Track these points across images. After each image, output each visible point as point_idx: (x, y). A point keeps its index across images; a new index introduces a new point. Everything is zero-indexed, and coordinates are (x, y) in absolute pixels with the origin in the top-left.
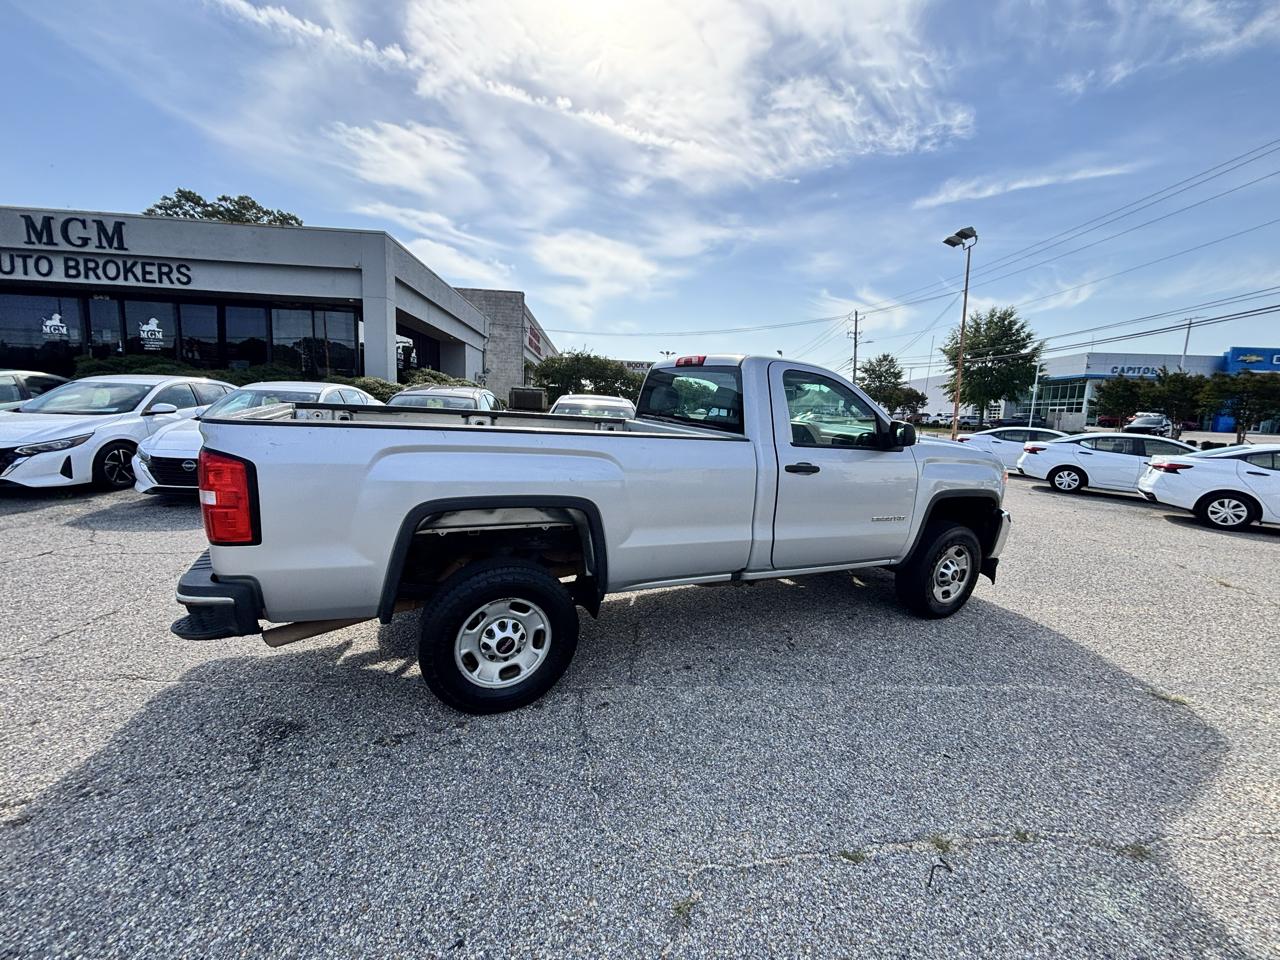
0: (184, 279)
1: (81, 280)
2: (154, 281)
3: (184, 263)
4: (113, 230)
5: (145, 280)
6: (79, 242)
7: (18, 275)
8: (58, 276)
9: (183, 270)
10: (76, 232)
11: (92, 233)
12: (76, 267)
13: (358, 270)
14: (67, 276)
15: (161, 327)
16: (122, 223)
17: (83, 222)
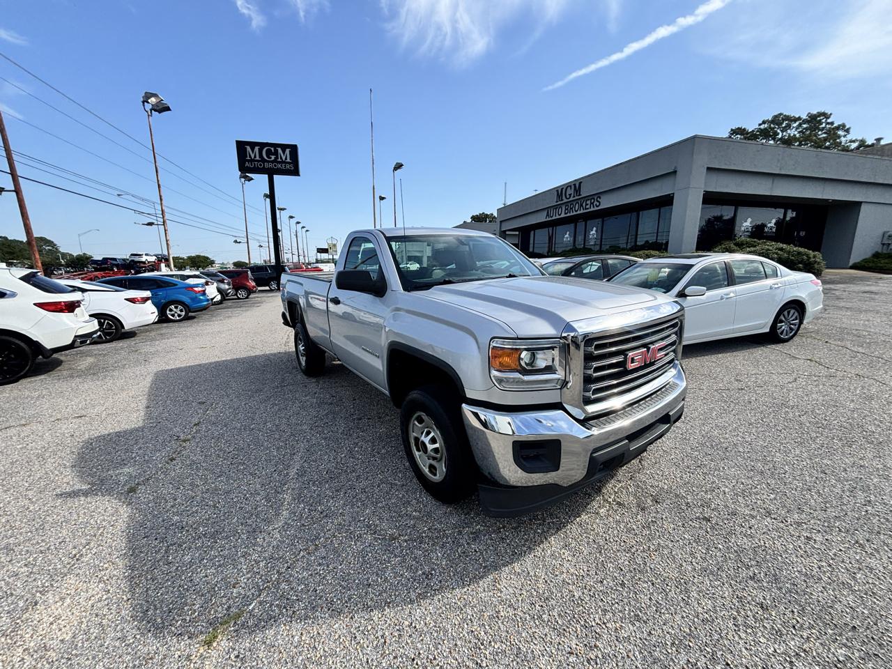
0: (598, 204)
1: (568, 215)
2: (588, 209)
3: (599, 195)
4: (577, 186)
5: (586, 209)
6: (568, 197)
7: (554, 218)
8: (563, 215)
9: (598, 199)
10: (569, 192)
11: (572, 191)
12: (568, 209)
13: (675, 172)
14: (565, 214)
15: (596, 231)
16: (581, 182)
17: (571, 186)
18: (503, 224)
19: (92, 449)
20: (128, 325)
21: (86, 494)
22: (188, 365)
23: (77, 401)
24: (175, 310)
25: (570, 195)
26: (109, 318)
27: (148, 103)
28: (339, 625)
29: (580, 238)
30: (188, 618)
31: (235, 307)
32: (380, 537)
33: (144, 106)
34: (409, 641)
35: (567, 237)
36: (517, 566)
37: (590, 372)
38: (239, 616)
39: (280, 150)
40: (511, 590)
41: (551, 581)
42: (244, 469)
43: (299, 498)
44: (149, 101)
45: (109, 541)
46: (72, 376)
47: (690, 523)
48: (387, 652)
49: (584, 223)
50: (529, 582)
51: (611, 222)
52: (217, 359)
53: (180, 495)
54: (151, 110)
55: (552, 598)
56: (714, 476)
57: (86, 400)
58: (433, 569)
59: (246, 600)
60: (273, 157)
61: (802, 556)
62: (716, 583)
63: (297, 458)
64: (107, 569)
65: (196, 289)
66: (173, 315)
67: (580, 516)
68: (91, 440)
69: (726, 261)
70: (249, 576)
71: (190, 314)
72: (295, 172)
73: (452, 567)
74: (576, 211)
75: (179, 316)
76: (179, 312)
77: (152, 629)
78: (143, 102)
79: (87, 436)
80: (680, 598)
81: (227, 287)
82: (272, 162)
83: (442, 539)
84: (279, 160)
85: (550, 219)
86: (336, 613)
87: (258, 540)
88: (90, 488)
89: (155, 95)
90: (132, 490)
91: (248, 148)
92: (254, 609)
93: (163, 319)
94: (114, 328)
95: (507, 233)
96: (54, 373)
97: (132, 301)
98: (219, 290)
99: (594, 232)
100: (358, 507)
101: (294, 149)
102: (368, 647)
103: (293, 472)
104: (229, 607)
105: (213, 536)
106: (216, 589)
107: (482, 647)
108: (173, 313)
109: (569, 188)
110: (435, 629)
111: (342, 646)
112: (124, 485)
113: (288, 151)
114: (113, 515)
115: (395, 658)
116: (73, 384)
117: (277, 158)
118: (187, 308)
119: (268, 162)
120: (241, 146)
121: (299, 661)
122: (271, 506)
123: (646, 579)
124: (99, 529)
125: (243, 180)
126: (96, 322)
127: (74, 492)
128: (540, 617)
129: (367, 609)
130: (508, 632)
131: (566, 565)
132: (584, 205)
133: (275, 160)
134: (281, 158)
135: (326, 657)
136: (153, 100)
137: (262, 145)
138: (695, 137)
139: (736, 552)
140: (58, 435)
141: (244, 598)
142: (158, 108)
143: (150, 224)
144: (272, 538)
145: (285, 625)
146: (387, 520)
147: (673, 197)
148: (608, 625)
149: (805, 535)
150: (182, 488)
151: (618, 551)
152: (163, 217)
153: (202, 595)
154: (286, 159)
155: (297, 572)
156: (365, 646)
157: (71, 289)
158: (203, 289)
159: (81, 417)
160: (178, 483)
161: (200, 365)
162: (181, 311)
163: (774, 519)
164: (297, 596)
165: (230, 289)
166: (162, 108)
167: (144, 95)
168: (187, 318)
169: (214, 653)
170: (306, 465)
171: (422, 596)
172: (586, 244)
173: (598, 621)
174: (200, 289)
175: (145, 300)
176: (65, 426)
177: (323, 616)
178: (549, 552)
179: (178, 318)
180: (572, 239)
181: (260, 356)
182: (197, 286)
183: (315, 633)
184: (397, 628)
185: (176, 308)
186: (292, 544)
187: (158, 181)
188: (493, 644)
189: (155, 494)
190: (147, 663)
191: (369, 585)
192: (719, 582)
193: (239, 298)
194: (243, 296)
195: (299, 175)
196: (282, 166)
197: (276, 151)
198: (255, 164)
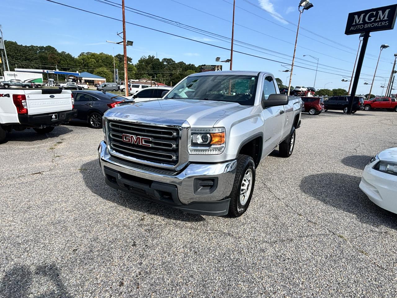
27: (301, 6)
33: (299, 8)
39: (380, 12)
54: (303, 10)
60: (373, 19)
78: (299, 7)
82: (371, 23)
84: (378, 20)
91: (356, 17)
113: (387, 11)
120: (351, 16)
133: (375, 21)
134: (380, 18)
136: (304, 4)
142: (306, 8)
143: (287, 71)
152: (292, 67)
166: (308, 7)
167: (300, 2)
187: (295, 47)
193: (310, 114)
194: (312, 113)
195: (392, 29)
196: (378, 24)
197: (377, 13)
198: (357, 27)
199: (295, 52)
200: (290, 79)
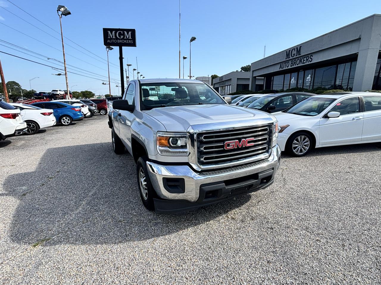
0: (311, 60)
1: (293, 67)
2: (305, 63)
3: (312, 54)
4: (298, 49)
5: (304, 63)
6: (293, 56)
7: (284, 69)
9: (311, 57)
12: (292, 63)
13: (360, 39)
14: (291, 66)
15: (311, 77)
16: (301, 46)
17: (295, 49)
18: (254, 72)
19: (13, 179)
20: (42, 126)
21: (6, 195)
22: (64, 146)
23: (13, 159)
24: (65, 119)
25: (294, 54)
26: (34, 123)
27: (60, 11)
28: (83, 247)
29: (300, 81)
30: (30, 238)
31: (98, 119)
32: (115, 220)
33: (58, 12)
34: (107, 255)
35: (293, 81)
36: (167, 237)
37: (202, 149)
38: (48, 240)
39: (126, 33)
40: (159, 244)
41: (179, 243)
42: (71, 191)
43: (88, 204)
44: (61, 10)
45: (11, 211)
46: (13, 149)
47: (262, 229)
48: (97, 257)
49: (303, 71)
50: (168, 242)
51: (320, 71)
52: (78, 144)
53: (41, 198)
55: (175, 249)
56: (293, 212)
57: (16, 159)
58: (131, 234)
59: (53, 235)
60: (122, 37)
61: (307, 247)
62: (254, 252)
63: (95, 188)
64: (7, 220)
65: (76, 109)
66: (64, 122)
67: (209, 221)
68: (14, 175)
69: (359, 97)
70: (57, 228)
71: (73, 122)
72: (134, 44)
73: (139, 234)
74: (298, 65)
75: (68, 123)
76: (67, 121)
77: (17, 240)
78: (58, 11)
79: (13, 173)
80: (232, 255)
81: (94, 108)
82: (122, 39)
83: (141, 223)
84: (125, 38)
85: (282, 69)
86: (84, 243)
87: (66, 217)
88: (9, 193)
89: (63, 7)
90: (24, 195)
91: (109, 32)
92: (54, 238)
93: (59, 124)
94: (35, 127)
95: (257, 78)
96: (7, 147)
97: (44, 114)
98: (90, 110)
99: (309, 77)
100: (112, 209)
101: (133, 32)
102: (91, 254)
103: (90, 194)
104: (46, 237)
105: (49, 214)
106: (44, 230)
107: (134, 260)
108: (64, 121)
109: (294, 50)
110: (119, 253)
111: (81, 253)
112: (22, 193)
113: (130, 33)
114: (14, 203)
115: (99, 259)
116: (13, 152)
117: (124, 37)
118: (72, 119)
119: (119, 39)
120: (106, 31)
121: (64, 255)
122: (75, 205)
123: (222, 247)
124: (8, 207)
125: (108, 49)
126: (25, 124)
127: (3, 193)
128: (165, 254)
129: (96, 243)
130: (148, 257)
131: (190, 238)
132: (302, 61)
133: (123, 39)
134: (126, 37)
135: (74, 255)
137: (116, 30)
138: (373, 16)
139: (275, 242)
140: (2, 172)
141: (52, 234)
142: (64, 14)
143: (59, 75)
144: (71, 216)
145: (64, 244)
146: (121, 215)
147: (358, 55)
148: (192, 260)
149: (317, 239)
150: (43, 196)
151: (217, 236)
152: (65, 71)
153: (38, 232)
154: (129, 37)
155: (76, 229)
156: (90, 254)
157: (15, 107)
158: (80, 109)
159: (13, 166)
160: (42, 194)
161: (69, 147)
162: (69, 120)
163: (308, 231)
164: (72, 236)
165: (96, 109)
166: (67, 13)
167: (58, 7)
168: (71, 124)
169: (36, 249)
170: (97, 191)
171: (120, 242)
172: (304, 85)
173: (189, 258)
174: (78, 109)
175: (50, 114)
176: (6, 169)
177: (79, 243)
178: (185, 233)
179: (67, 124)
180: (296, 82)
181: (99, 144)
182: (76, 107)
183: (73, 248)
184: (105, 250)
185: (66, 118)
186: (78, 219)
187: (64, 52)
188: (139, 260)
189: (32, 197)
190: (12, 249)
191: (101, 236)
192: (256, 252)
193: (101, 115)
194: (103, 113)
195: (136, 47)
196: (126, 41)
197: (124, 33)
198: (112, 41)
199: (65, 56)
200: (67, 83)
